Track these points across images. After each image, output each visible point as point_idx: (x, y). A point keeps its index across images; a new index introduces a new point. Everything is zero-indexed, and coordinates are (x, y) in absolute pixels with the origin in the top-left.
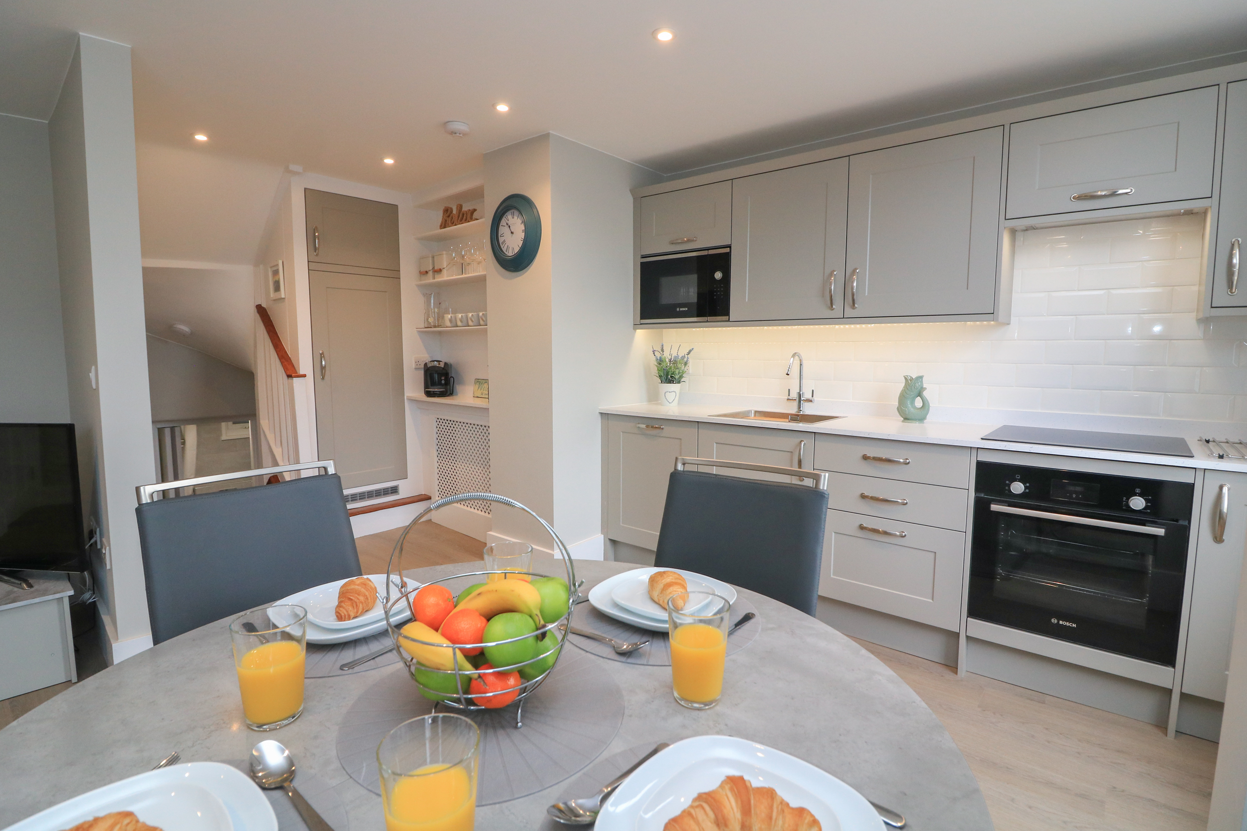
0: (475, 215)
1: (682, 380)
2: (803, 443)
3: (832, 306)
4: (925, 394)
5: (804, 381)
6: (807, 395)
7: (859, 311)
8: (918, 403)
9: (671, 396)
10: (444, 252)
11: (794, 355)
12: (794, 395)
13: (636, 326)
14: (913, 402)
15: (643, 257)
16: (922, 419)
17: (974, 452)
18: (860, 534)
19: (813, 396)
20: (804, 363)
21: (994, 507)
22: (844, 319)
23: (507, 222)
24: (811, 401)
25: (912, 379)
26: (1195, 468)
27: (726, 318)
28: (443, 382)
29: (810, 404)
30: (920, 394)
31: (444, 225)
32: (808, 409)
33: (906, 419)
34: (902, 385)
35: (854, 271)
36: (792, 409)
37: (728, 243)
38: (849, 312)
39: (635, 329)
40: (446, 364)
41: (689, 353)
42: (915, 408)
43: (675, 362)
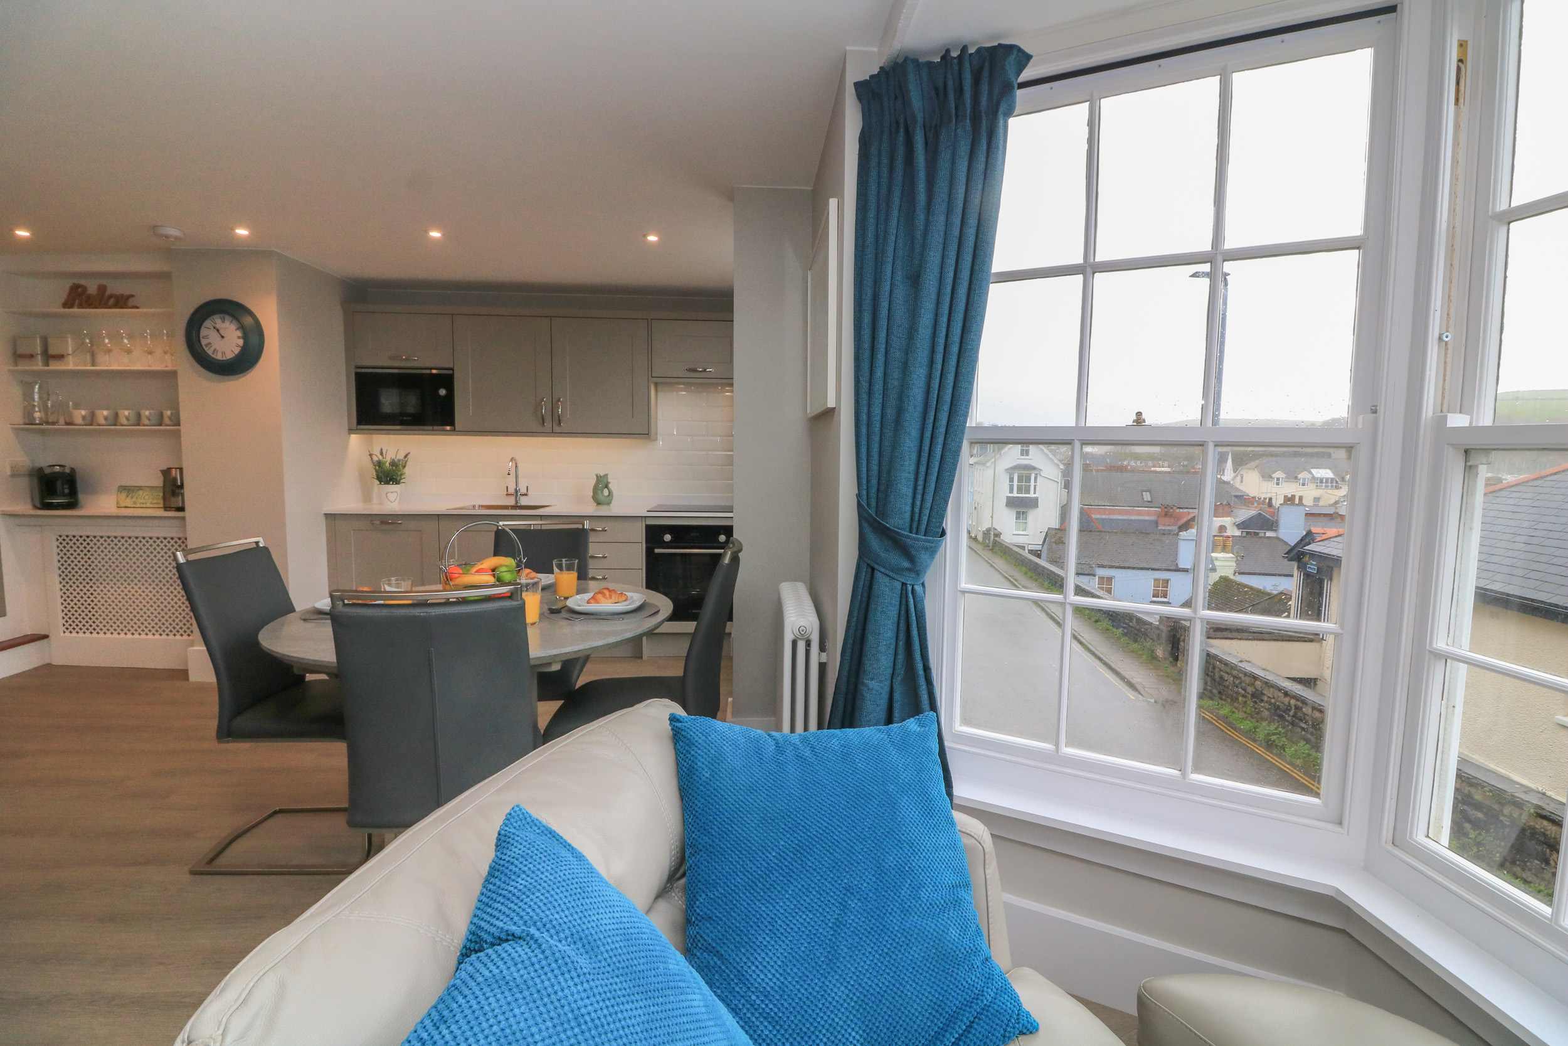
0: (131, 302)
1: (402, 481)
3: (543, 423)
4: (610, 486)
5: (520, 480)
6: (523, 490)
7: (563, 428)
8: (606, 492)
9: (392, 497)
10: (70, 336)
11: (512, 460)
12: (511, 490)
13: (351, 431)
14: (602, 492)
15: (357, 367)
16: (609, 503)
17: (644, 519)
19: (527, 491)
20: (519, 465)
21: (657, 551)
22: (553, 433)
23: (214, 325)
24: (526, 495)
25: (601, 477)
27: (450, 428)
28: (67, 491)
29: (525, 497)
30: (606, 486)
31: (68, 304)
32: (524, 501)
33: (599, 504)
34: (594, 481)
35: (559, 400)
36: (511, 501)
37: (451, 366)
38: (557, 429)
39: (350, 434)
40: (73, 470)
41: (406, 457)
42: (604, 496)
43: (393, 463)
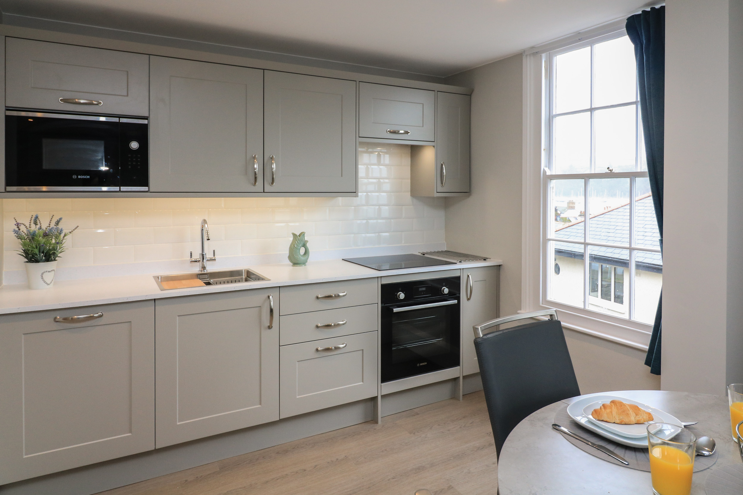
1: (59, 255)
2: (271, 297)
3: (255, 181)
6: (209, 255)
7: (276, 187)
9: (49, 277)
12: (197, 256)
15: (9, 109)
17: (379, 279)
18: (317, 355)
19: (214, 255)
21: (395, 310)
24: (214, 260)
26: (460, 269)
27: (145, 189)
29: (211, 262)
35: (272, 157)
36: (194, 270)
37: (147, 115)
38: (268, 188)
